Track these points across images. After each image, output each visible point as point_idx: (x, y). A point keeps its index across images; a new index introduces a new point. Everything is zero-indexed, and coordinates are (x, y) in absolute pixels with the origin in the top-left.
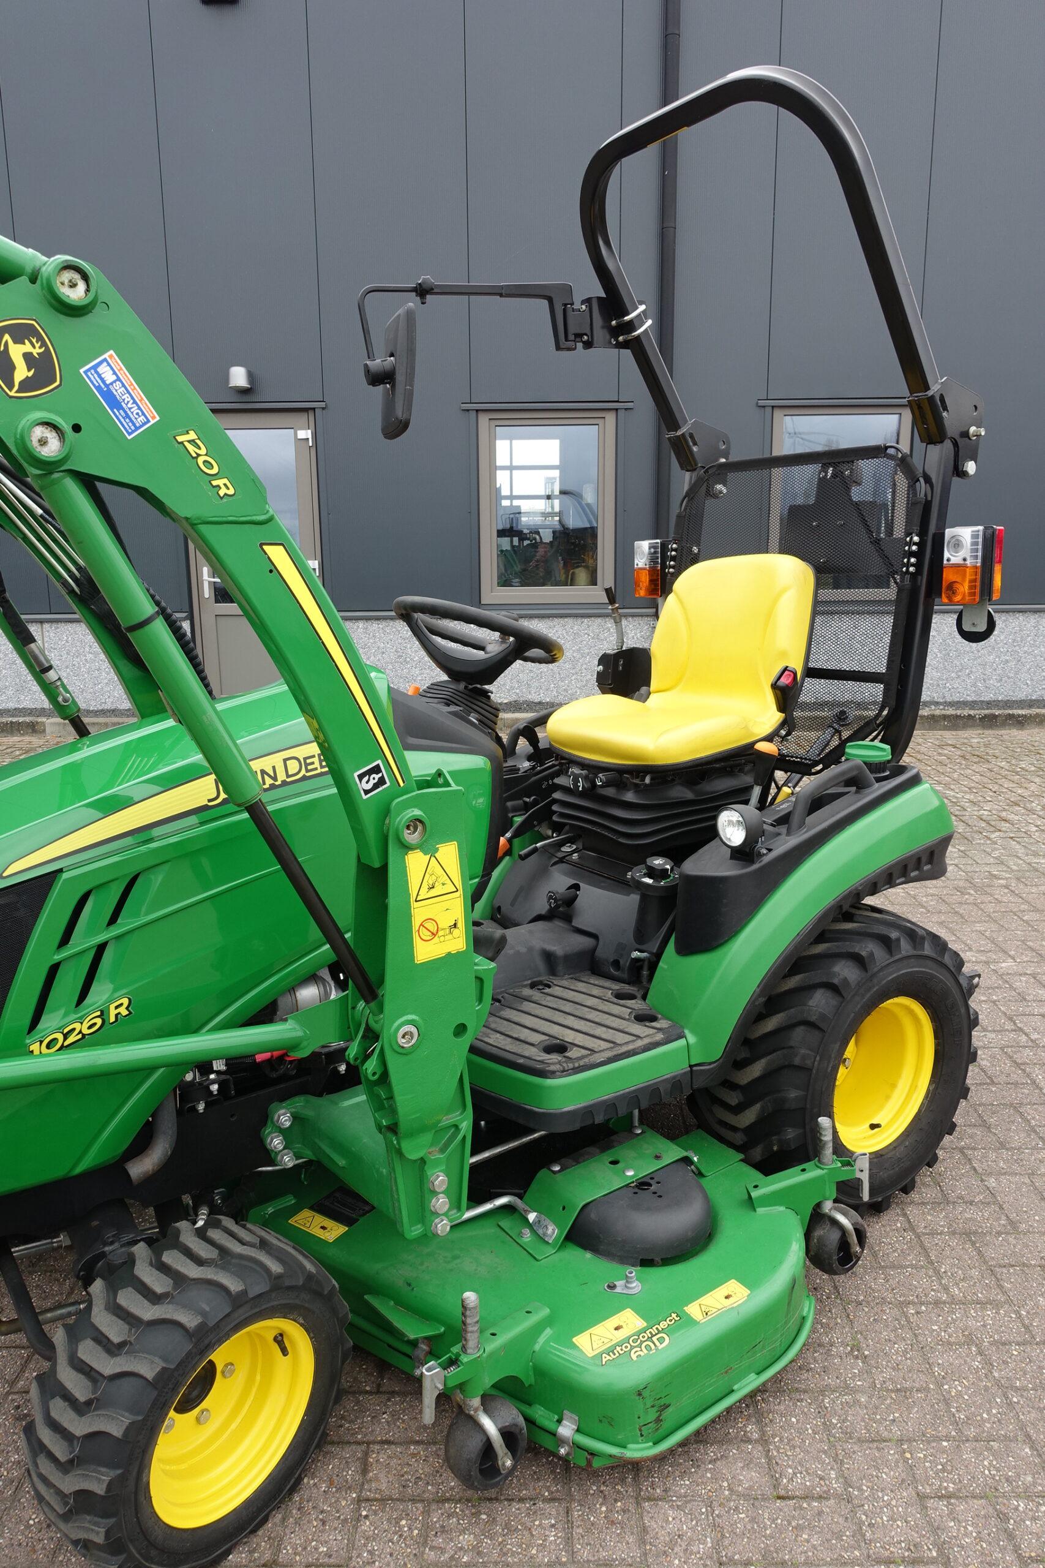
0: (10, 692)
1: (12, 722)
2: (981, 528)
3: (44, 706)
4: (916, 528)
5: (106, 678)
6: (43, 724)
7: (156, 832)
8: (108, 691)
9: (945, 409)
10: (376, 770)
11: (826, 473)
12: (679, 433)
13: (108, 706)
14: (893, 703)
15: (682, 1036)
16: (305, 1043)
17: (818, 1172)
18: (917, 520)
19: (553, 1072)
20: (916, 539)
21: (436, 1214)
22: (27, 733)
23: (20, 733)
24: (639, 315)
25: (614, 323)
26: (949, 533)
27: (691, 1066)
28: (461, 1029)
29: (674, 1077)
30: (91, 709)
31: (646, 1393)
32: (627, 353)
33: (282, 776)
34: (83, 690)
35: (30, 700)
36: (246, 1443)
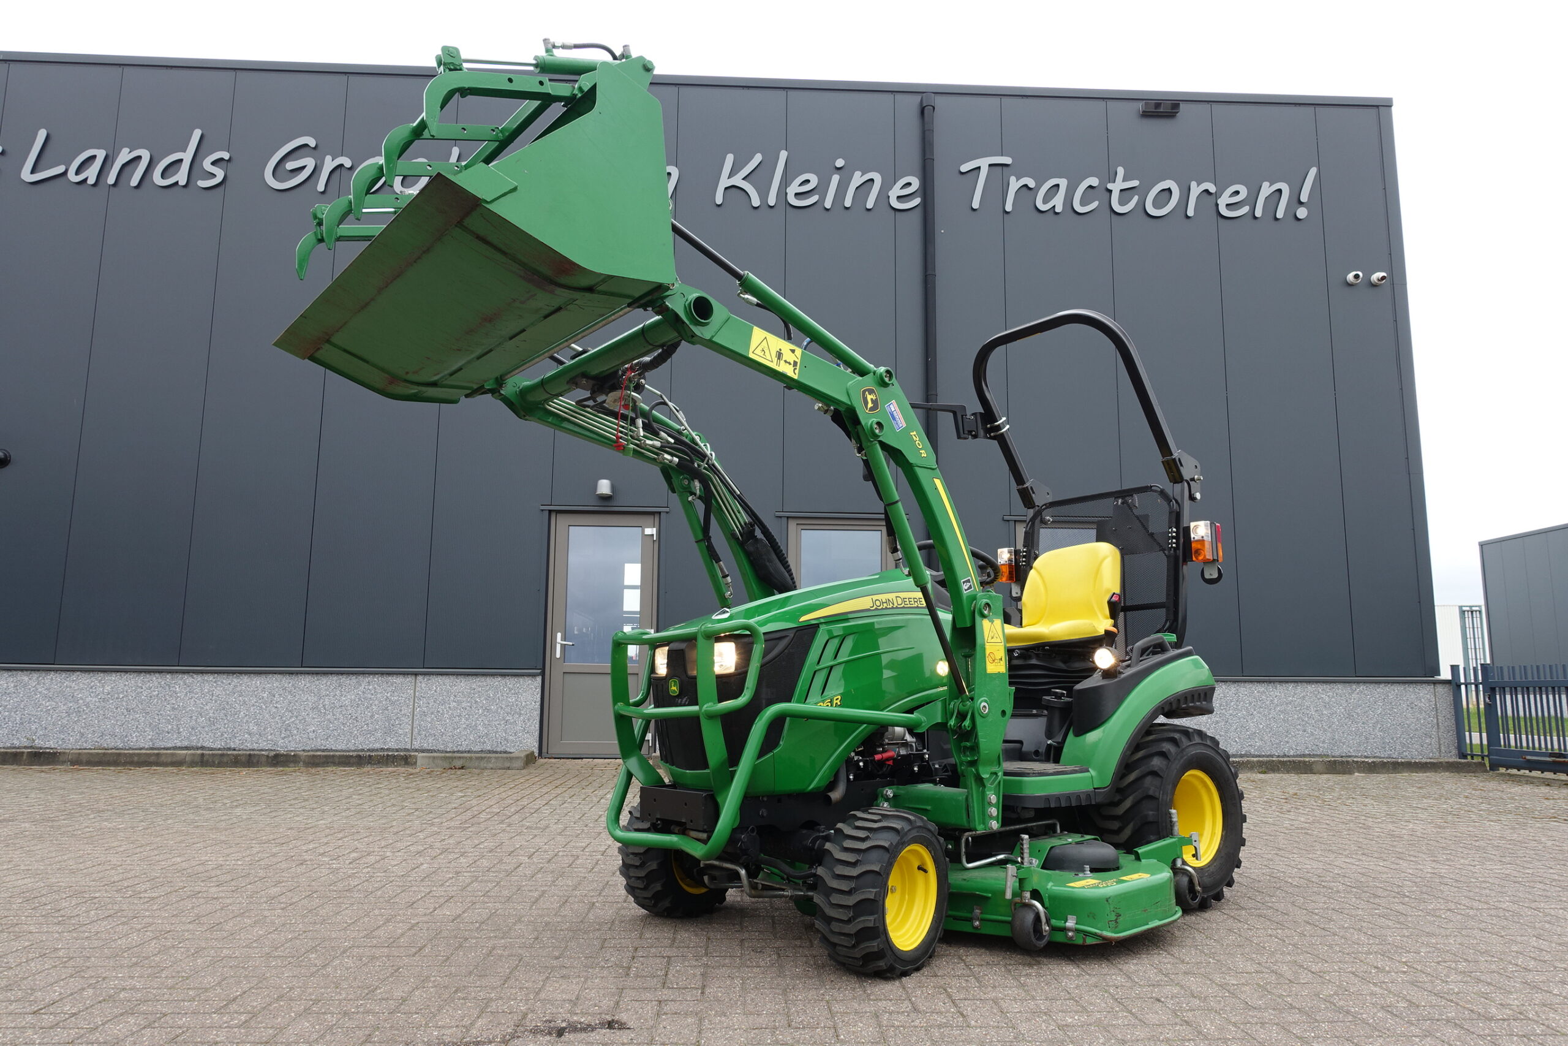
0: (379, 734)
2: (1209, 522)
3: (407, 747)
4: (1174, 524)
5: (465, 723)
6: (416, 757)
8: (465, 735)
9: (1182, 465)
10: (968, 581)
11: (1118, 502)
12: (1025, 486)
13: (464, 747)
14: (1172, 617)
15: (1088, 771)
16: (923, 724)
17: (1174, 840)
18: (1174, 521)
19: (1029, 774)
20: (1174, 530)
21: (991, 817)
22: (400, 764)
23: (394, 765)
24: (1003, 423)
25: (989, 426)
26: (1192, 525)
27: (1095, 789)
28: (1004, 713)
29: (1087, 792)
30: (450, 749)
31: (1110, 901)
32: (995, 442)
33: (896, 605)
34: (443, 734)
35: (396, 741)
36: (908, 926)
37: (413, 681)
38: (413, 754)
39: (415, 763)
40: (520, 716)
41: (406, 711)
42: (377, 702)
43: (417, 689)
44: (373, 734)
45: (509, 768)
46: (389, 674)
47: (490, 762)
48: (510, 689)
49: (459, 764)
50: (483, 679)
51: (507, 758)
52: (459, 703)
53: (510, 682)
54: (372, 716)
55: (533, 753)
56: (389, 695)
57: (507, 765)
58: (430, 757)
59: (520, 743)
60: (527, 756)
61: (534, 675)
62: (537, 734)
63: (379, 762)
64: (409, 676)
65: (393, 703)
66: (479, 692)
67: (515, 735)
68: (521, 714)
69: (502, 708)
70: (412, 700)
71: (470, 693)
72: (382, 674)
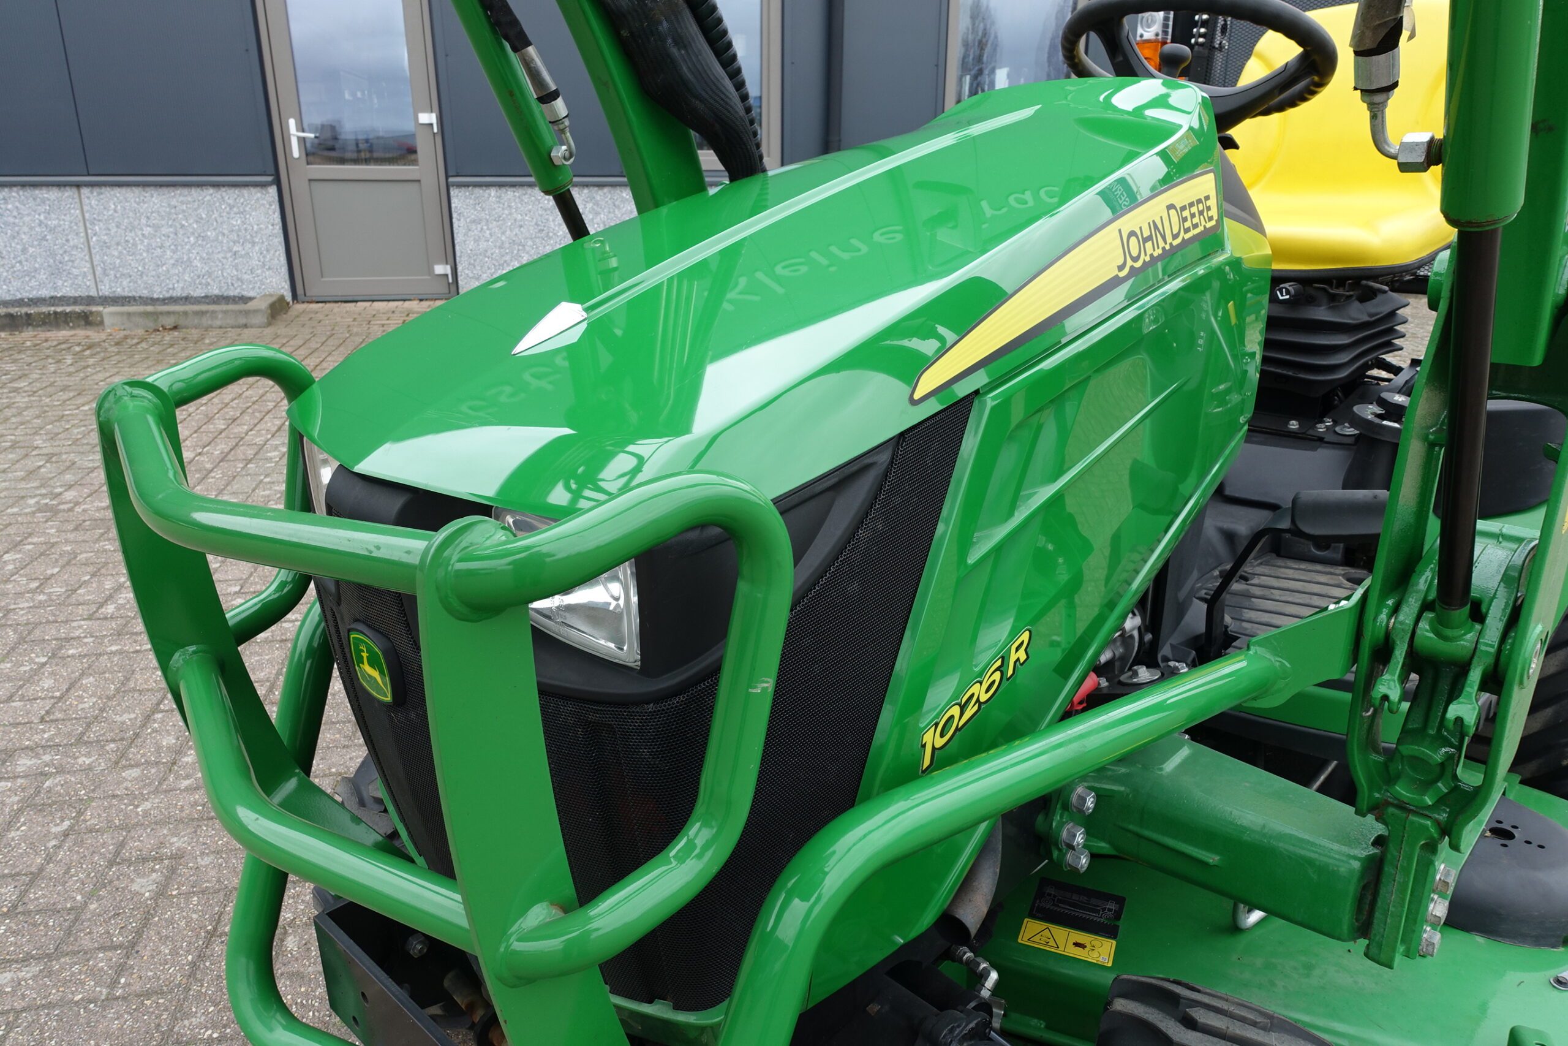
0: (42, 276)
1: (55, 313)
3: (91, 294)
5: (172, 257)
6: (99, 314)
7: (1074, 324)
8: (176, 274)
13: (177, 293)
16: (1280, 684)
22: (79, 326)
23: (68, 325)
30: (155, 296)
34: (142, 273)
35: (71, 286)
37: (76, 196)
38: (94, 309)
39: (102, 323)
40: (253, 246)
41: (79, 241)
42: (26, 229)
43: (86, 208)
44: (34, 277)
45: (246, 326)
46: (34, 185)
47: (216, 318)
48: (231, 207)
49: (169, 322)
50: (185, 191)
51: (241, 312)
52: (157, 228)
53: (230, 196)
54: (24, 250)
55: (282, 298)
56: (42, 217)
57: (242, 320)
58: (122, 314)
59: (263, 284)
60: (272, 306)
61: (263, 185)
62: (284, 270)
63: (44, 323)
64: (68, 188)
65: (52, 230)
66: (184, 211)
67: (252, 273)
68: (254, 243)
69: (224, 234)
70: (81, 224)
71: (170, 213)
72: (23, 185)
